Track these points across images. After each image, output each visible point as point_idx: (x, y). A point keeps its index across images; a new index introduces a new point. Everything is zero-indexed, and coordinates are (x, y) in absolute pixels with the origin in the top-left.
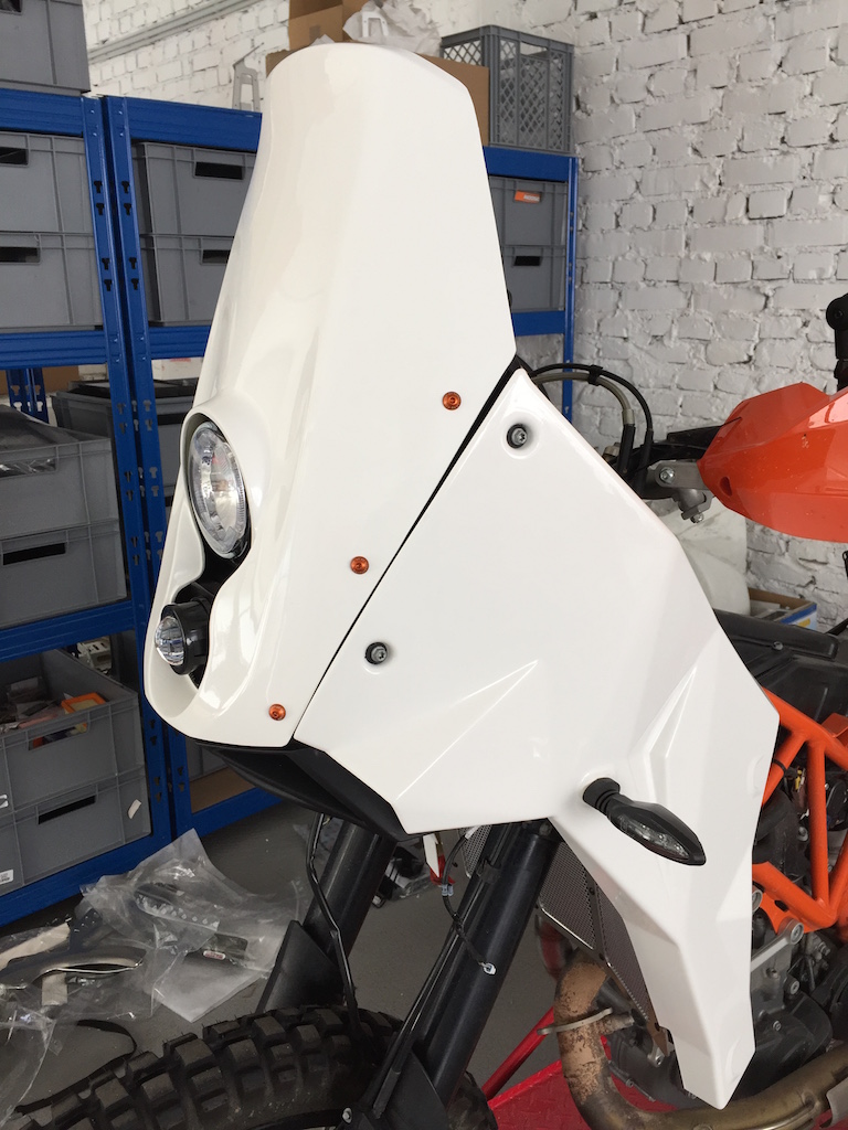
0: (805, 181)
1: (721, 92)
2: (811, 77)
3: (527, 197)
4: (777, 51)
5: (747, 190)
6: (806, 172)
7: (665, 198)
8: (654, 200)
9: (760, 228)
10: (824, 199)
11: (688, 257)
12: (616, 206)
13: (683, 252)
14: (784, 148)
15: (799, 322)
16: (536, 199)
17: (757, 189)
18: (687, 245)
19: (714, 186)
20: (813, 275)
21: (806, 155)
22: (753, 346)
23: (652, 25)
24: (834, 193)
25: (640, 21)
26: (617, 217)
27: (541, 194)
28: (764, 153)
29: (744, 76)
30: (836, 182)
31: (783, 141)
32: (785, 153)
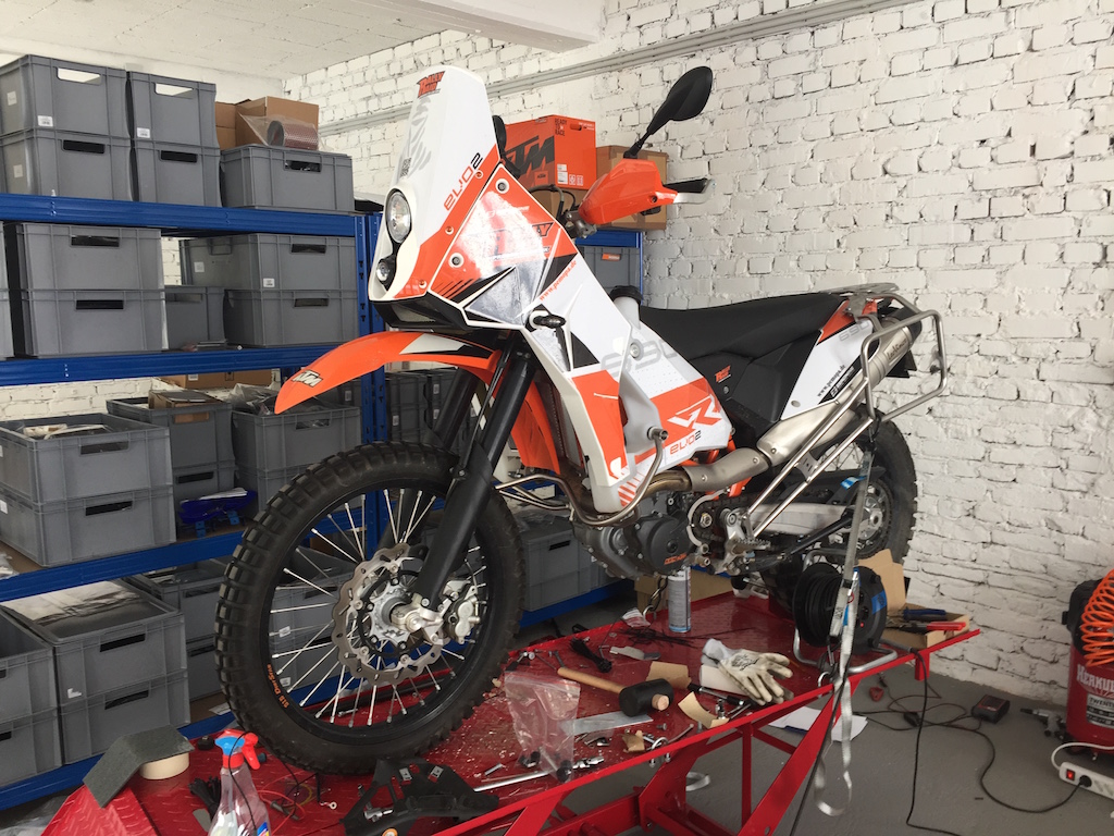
0: (782, 253)
1: (730, 197)
2: (782, 192)
3: (610, 257)
4: (761, 175)
5: (748, 256)
6: (782, 247)
7: (698, 259)
8: (691, 260)
9: (757, 279)
10: (793, 264)
11: (714, 296)
12: (668, 262)
13: (711, 293)
14: (768, 232)
16: (618, 258)
17: (754, 256)
18: (714, 288)
19: (728, 253)
21: (781, 237)
23: (685, 154)
24: (798, 260)
25: (679, 151)
26: (669, 269)
27: (621, 255)
28: (756, 234)
29: (743, 189)
30: (799, 254)
31: (767, 228)
32: (769, 236)
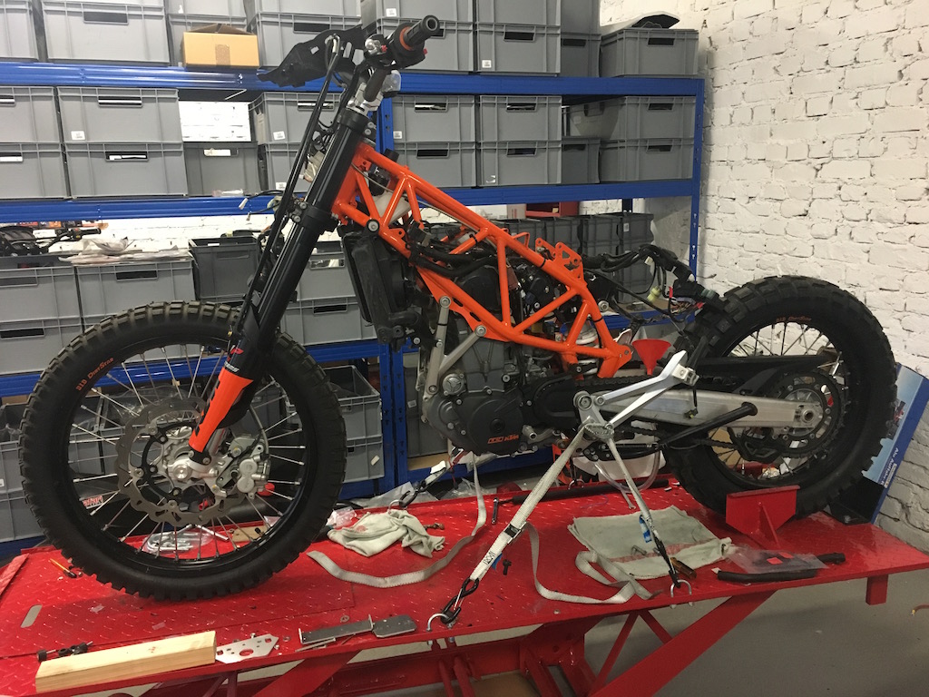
0: (840, 91)
1: (791, 32)
2: (842, 21)
5: (806, 97)
6: (840, 84)
7: (758, 103)
8: (752, 105)
9: (813, 122)
10: (851, 102)
11: (771, 143)
12: (730, 110)
13: (769, 140)
14: (828, 68)
15: (836, 186)
17: (812, 96)
18: (771, 135)
19: (786, 95)
20: (845, 154)
21: (840, 72)
22: (808, 202)
24: (857, 98)
26: (731, 116)
28: (816, 71)
29: (805, 21)
30: (859, 90)
31: (827, 63)
32: (829, 71)
